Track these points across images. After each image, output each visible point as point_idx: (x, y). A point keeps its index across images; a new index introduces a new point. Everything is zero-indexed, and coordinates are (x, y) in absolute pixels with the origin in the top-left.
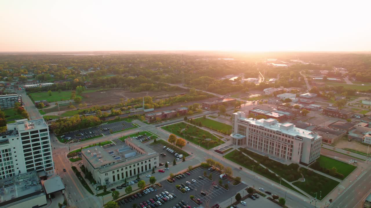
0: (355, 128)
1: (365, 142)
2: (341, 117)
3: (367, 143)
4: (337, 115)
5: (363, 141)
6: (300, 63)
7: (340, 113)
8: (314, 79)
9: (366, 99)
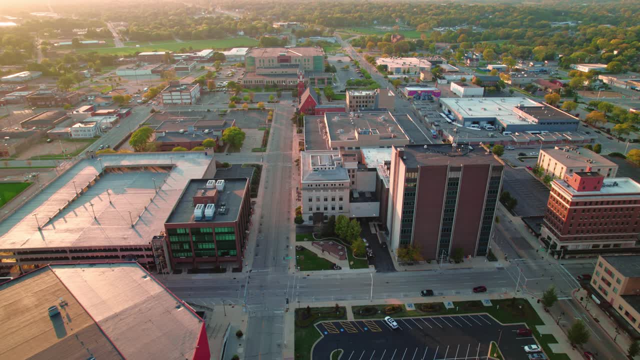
0: (68, 118)
1: (73, 136)
2: (60, 104)
3: (76, 137)
4: (53, 103)
5: (71, 135)
6: (51, 18)
7: (57, 98)
8: (56, 45)
9: (127, 68)
